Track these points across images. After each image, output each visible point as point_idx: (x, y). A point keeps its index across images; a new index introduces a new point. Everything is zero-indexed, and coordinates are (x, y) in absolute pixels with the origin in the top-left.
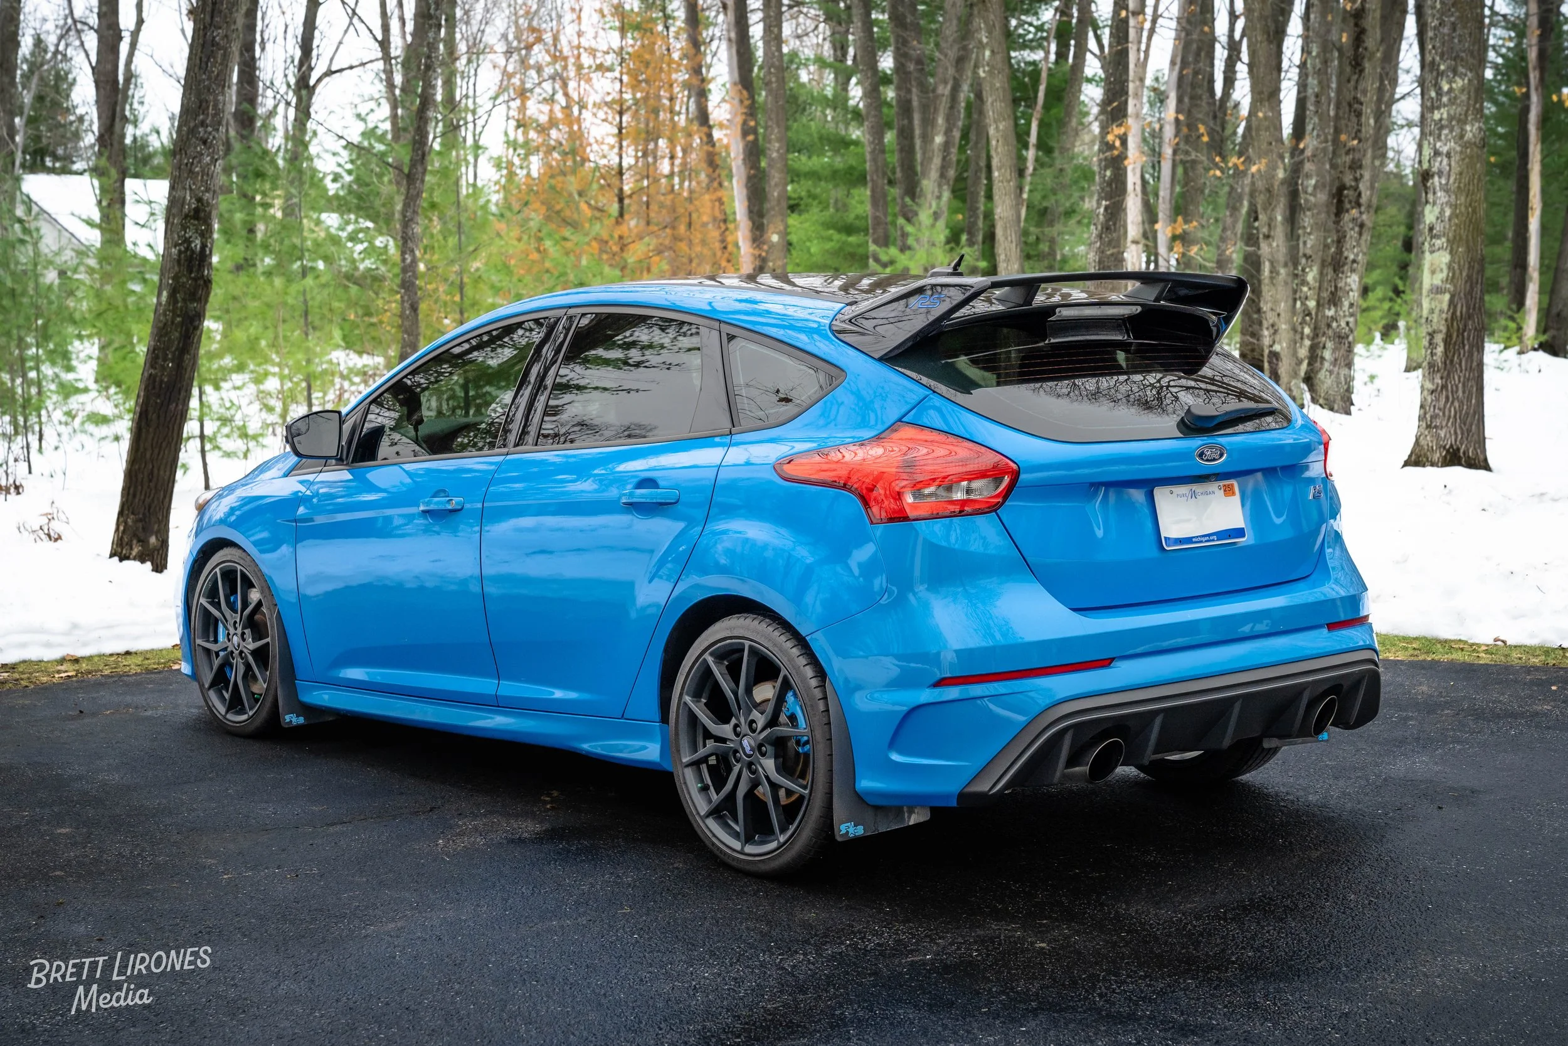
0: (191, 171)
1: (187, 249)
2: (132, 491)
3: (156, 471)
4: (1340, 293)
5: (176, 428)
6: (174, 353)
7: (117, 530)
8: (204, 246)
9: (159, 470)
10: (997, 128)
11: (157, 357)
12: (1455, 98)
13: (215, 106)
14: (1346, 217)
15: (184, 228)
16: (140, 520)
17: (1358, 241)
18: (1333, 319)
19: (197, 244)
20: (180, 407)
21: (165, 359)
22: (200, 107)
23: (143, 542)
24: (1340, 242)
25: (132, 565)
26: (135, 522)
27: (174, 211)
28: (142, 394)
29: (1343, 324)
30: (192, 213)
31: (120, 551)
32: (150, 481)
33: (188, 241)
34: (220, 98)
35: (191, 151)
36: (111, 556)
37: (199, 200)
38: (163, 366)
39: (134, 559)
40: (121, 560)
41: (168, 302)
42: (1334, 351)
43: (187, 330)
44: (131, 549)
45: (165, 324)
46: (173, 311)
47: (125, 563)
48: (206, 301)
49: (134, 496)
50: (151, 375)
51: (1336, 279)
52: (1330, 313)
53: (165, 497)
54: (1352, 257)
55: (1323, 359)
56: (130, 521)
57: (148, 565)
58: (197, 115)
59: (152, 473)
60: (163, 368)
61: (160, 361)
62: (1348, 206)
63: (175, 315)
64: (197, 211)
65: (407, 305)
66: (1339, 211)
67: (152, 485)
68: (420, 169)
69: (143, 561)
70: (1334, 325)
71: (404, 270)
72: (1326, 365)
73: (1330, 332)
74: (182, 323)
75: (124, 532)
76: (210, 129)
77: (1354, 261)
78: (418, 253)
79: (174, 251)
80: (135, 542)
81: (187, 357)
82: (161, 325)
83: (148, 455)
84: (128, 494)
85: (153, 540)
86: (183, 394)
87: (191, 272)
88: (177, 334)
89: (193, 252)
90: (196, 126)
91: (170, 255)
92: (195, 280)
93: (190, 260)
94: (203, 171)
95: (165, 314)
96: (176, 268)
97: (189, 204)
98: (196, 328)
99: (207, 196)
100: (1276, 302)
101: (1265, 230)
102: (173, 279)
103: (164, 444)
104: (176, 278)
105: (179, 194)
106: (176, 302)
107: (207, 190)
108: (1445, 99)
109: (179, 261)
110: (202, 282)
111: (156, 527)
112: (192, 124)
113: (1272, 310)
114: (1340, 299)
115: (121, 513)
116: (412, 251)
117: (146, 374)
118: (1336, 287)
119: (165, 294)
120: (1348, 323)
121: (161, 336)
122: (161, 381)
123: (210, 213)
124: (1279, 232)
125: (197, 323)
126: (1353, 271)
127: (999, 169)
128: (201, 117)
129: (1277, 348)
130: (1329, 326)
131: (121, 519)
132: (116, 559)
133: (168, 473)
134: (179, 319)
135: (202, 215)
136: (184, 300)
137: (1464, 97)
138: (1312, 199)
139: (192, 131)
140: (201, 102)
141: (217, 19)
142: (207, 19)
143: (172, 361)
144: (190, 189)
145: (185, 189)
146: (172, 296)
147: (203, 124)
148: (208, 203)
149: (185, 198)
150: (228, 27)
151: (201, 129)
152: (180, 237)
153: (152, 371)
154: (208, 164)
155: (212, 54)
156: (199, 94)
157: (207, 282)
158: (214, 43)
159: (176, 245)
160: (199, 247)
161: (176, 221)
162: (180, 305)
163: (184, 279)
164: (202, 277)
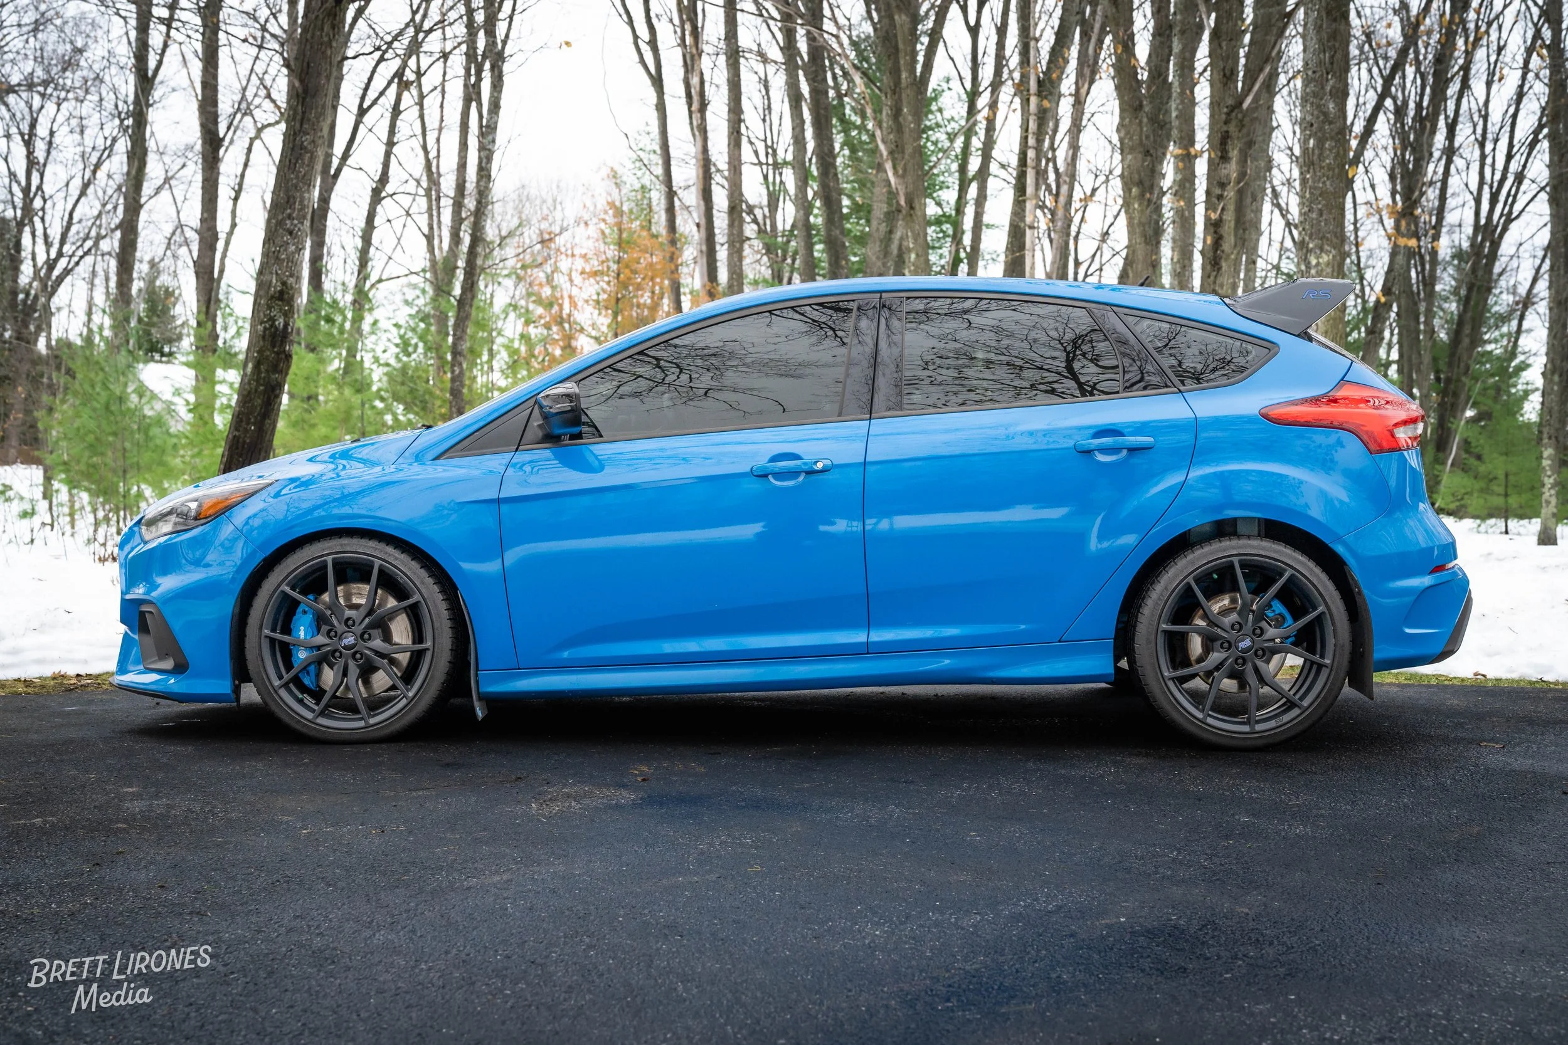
0: (277, 258)
1: (271, 326)
6: (256, 418)
8: (286, 325)
11: (241, 421)
12: (1322, 270)
13: (301, 202)
15: (270, 308)
19: (280, 322)
21: (248, 423)
22: (288, 202)
27: (262, 293)
28: (226, 453)
30: (277, 295)
33: (272, 320)
34: (306, 195)
35: (278, 241)
37: (284, 284)
38: (245, 429)
41: (253, 373)
43: (269, 398)
45: (249, 392)
46: (257, 381)
48: (287, 374)
50: (234, 437)
58: (285, 209)
60: (246, 431)
61: (244, 425)
63: (259, 385)
64: (281, 293)
68: (469, 295)
71: (453, 379)
74: (265, 391)
76: (296, 222)
78: (465, 366)
79: (259, 327)
81: (267, 421)
82: (245, 393)
87: (274, 347)
88: (259, 401)
89: (277, 329)
90: (283, 220)
91: (256, 331)
92: (278, 353)
93: (274, 336)
94: (288, 258)
95: (249, 383)
96: (262, 343)
97: (275, 287)
98: (277, 396)
99: (291, 280)
102: (258, 352)
104: (260, 352)
105: (266, 278)
106: (259, 372)
107: (291, 275)
108: (1313, 272)
109: (264, 337)
110: (283, 356)
112: (280, 217)
116: (460, 364)
117: (230, 436)
119: (250, 365)
121: (245, 402)
122: (244, 442)
123: (293, 296)
125: (277, 392)
128: (289, 211)
134: (262, 388)
135: (286, 297)
136: (267, 371)
137: (1329, 270)
139: (280, 223)
140: (289, 198)
141: (306, 126)
142: (298, 126)
143: (254, 424)
144: (277, 274)
145: (271, 273)
146: (257, 367)
147: (290, 217)
148: (292, 288)
149: (271, 281)
150: (315, 134)
151: (288, 222)
152: (265, 316)
153: (237, 433)
154: (293, 253)
155: (300, 157)
156: (287, 191)
157: (289, 357)
158: (302, 147)
159: (261, 323)
160: (282, 325)
161: (263, 301)
162: (263, 375)
163: (268, 353)
164: (284, 351)
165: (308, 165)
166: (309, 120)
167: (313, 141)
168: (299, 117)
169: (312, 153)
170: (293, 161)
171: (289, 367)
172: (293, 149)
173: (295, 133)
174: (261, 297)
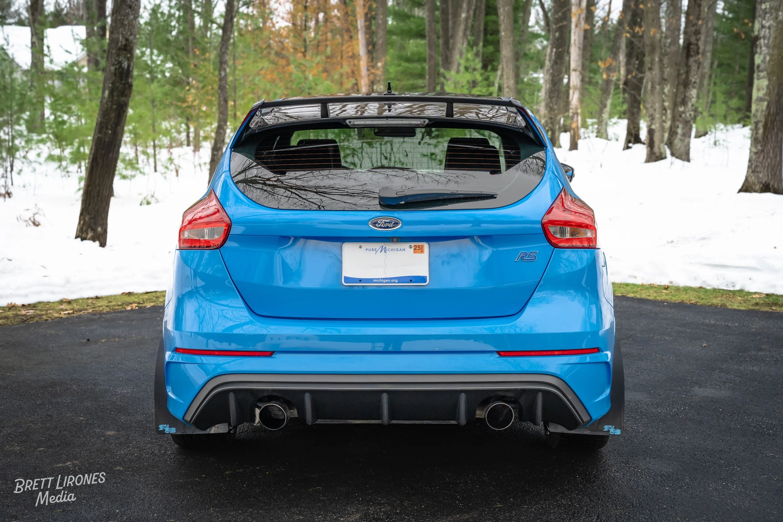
0: (122, 24)
1: (120, 67)
2: (88, 202)
3: (101, 191)
4: (687, 99)
5: (113, 167)
6: (112, 125)
7: (79, 223)
8: (129, 66)
9: (103, 190)
10: (504, 10)
11: (102, 128)
14: (692, 60)
15: (118, 55)
16: (93, 218)
17: (697, 72)
18: (683, 112)
19: (125, 64)
20: (115, 155)
21: (107, 128)
23: (94, 230)
24: (688, 72)
25: (88, 243)
26: (90, 219)
27: (113, 46)
28: (94, 148)
29: (688, 115)
30: (123, 47)
31: (82, 235)
32: (98, 196)
33: (120, 63)
36: (76, 237)
37: (127, 40)
38: (105, 132)
39: (89, 239)
40: (82, 240)
41: (109, 97)
42: (683, 128)
43: (119, 112)
44: (87, 234)
45: (107, 109)
46: (112, 102)
47: (85, 242)
48: (130, 96)
49: (89, 204)
50: (99, 138)
51: (685, 92)
52: (681, 109)
53: (106, 205)
54: (693, 80)
55: (677, 133)
56: (87, 219)
57: (97, 243)
59: (99, 192)
60: (106, 134)
61: (104, 130)
62: (692, 53)
63: (113, 104)
64: (125, 46)
65: (222, 99)
66: (688, 56)
67: (99, 198)
68: (230, 25)
69: (94, 241)
70: (683, 115)
71: (221, 80)
72: (679, 136)
73: (681, 119)
74: (117, 108)
75: (83, 224)
77: (695, 83)
78: (227, 71)
79: (112, 68)
80: (89, 230)
81: (119, 128)
82: (104, 109)
83: (97, 182)
84: (86, 204)
85: (99, 229)
86: (116, 148)
87: (122, 80)
89: (123, 69)
91: (110, 70)
92: (124, 84)
93: (121, 73)
94: (129, 24)
95: (107, 104)
96: (114, 78)
97: (121, 42)
98: (123, 113)
99: (131, 38)
100: (654, 103)
101: (649, 65)
102: (111, 84)
103: (106, 177)
104: (113, 83)
105: (115, 36)
106: (113, 97)
107: (131, 34)
109: (115, 74)
110: (127, 86)
111: (101, 222)
113: (652, 107)
114: (687, 102)
115: (82, 214)
116: (225, 70)
117: (96, 137)
118: (685, 96)
119: (107, 92)
120: (690, 115)
121: (104, 115)
122: (105, 141)
123: (133, 47)
124: (656, 67)
125: (124, 109)
126: (694, 87)
127: (504, 31)
129: (653, 127)
130: (680, 116)
131: (82, 217)
132: (79, 239)
133: (108, 192)
134: (115, 107)
135: (128, 48)
136: (118, 96)
138: (668, 50)
143: (111, 130)
144: (122, 34)
145: (119, 33)
146: (111, 93)
148: (131, 41)
149: (119, 39)
152: (116, 60)
153: (100, 135)
154: (132, 20)
157: (131, 86)
159: (113, 65)
160: (126, 66)
161: (114, 51)
162: (115, 98)
163: (118, 84)
164: (128, 83)
171: (130, 92)
174: (113, 49)
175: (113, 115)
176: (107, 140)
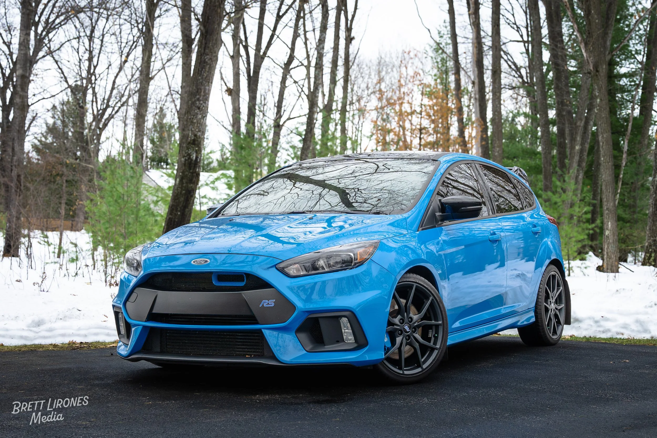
0: (192, 122)
1: (189, 159)
6: (181, 208)
8: (197, 157)
10: (603, 137)
11: (173, 209)
13: (205, 91)
15: (188, 149)
19: (194, 156)
21: (176, 211)
22: (197, 92)
27: (184, 141)
30: (192, 142)
33: (189, 155)
34: (207, 88)
35: (192, 113)
37: (195, 135)
38: (175, 214)
41: (179, 184)
43: (187, 197)
45: (177, 194)
46: (181, 188)
48: (197, 184)
50: (170, 218)
58: (196, 96)
60: (176, 215)
61: (174, 212)
63: (182, 190)
64: (194, 140)
74: (185, 194)
76: (201, 102)
79: (183, 159)
81: (187, 210)
82: (175, 194)
87: (190, 169)
89: (192, 160)
90: (195, 101)
91: (181, 161)
92: (192, 173)
93: (190, 164)
94: (197, 122)
95: (177, 190)
96: (184, 168)
97: (191, 137)
98: (192, 196)
99: (199, 134)
102: (182, 173)
104: (183, 172)
105: (186, 133)
106: (183, 183)
107: (199, 131)
109: (185, 165)
110: (195, 174)
112: (193, 100)
117: (168, 218)
119: (178, 180)
121: (175, 199)
122: (174, 221)
127: (604, 156)
128: (198, 97)
134: (184, 192)
135: (196, 142)
136: (187, 183)
140: (198, 89)
141: (207, 51)
142: (203, 51)
143: (180, 211)
144: (192, 130)
145: (189, 130)
146: (181, 180)
147: (198, 100)
148: (200, 137)
149: (189, 135)
150: (212, 55)
151: (197, 102)
152: (186, 153)
153: (170, 216)
154: (200, 119)
155: (204, 67)
156: (197, 86)
157: (198, 174)
158: (205, 62)
159: (184, 157)
160: (194, 158)
161: (184, 145)
162: (184, 185)
163: (187, 173)
164: (196, 172)
165: (208, 72)
166: (208, 47)
167: (211, 59)
168: (203, 46)
169: (210, 65)
170: (200, 70)
171: (198, 180)
172: (200, 63)
173: (201, 55)
174: (184, 143)
175: (182, 199)
176: (177, 220)
